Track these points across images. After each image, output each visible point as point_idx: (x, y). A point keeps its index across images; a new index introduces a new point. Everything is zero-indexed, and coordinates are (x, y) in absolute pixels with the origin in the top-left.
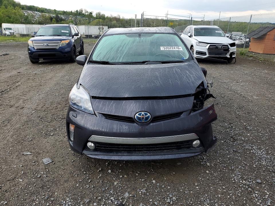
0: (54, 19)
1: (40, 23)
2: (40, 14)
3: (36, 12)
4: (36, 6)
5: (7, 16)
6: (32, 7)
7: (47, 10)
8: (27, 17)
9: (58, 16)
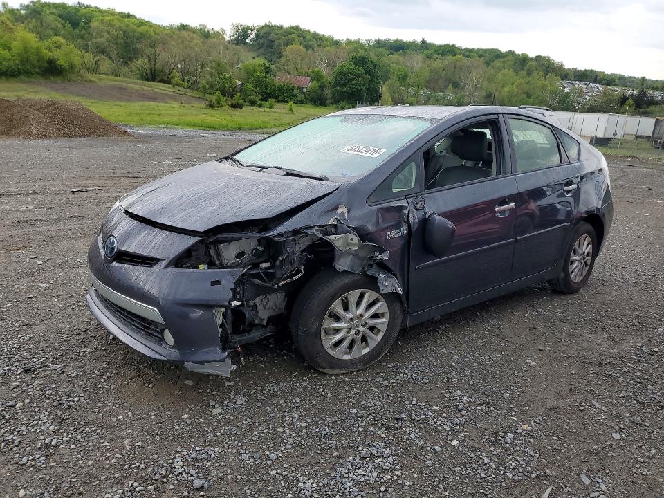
0: (631, 101)
1: (592, 110)
2: (601, 88)
3: (593, 85)
4: (599, 71)
5: (524, 93)
6: (588, 73)
7: (625, 79)
8: (567, 95)
9: (644, 94)
